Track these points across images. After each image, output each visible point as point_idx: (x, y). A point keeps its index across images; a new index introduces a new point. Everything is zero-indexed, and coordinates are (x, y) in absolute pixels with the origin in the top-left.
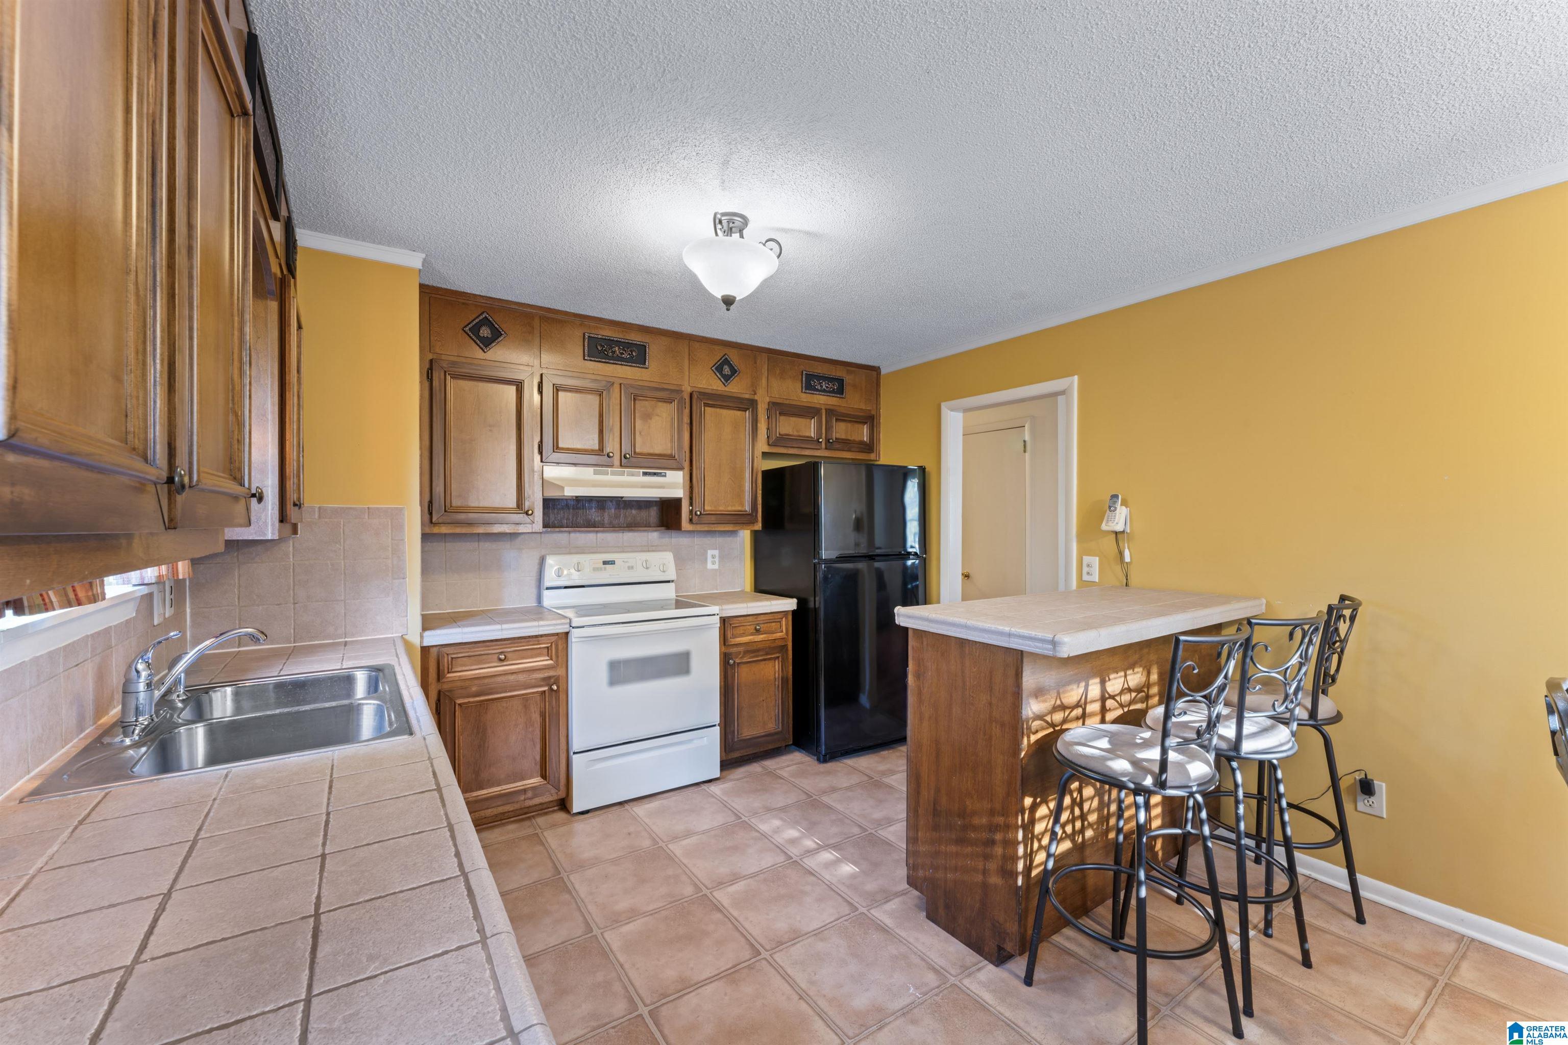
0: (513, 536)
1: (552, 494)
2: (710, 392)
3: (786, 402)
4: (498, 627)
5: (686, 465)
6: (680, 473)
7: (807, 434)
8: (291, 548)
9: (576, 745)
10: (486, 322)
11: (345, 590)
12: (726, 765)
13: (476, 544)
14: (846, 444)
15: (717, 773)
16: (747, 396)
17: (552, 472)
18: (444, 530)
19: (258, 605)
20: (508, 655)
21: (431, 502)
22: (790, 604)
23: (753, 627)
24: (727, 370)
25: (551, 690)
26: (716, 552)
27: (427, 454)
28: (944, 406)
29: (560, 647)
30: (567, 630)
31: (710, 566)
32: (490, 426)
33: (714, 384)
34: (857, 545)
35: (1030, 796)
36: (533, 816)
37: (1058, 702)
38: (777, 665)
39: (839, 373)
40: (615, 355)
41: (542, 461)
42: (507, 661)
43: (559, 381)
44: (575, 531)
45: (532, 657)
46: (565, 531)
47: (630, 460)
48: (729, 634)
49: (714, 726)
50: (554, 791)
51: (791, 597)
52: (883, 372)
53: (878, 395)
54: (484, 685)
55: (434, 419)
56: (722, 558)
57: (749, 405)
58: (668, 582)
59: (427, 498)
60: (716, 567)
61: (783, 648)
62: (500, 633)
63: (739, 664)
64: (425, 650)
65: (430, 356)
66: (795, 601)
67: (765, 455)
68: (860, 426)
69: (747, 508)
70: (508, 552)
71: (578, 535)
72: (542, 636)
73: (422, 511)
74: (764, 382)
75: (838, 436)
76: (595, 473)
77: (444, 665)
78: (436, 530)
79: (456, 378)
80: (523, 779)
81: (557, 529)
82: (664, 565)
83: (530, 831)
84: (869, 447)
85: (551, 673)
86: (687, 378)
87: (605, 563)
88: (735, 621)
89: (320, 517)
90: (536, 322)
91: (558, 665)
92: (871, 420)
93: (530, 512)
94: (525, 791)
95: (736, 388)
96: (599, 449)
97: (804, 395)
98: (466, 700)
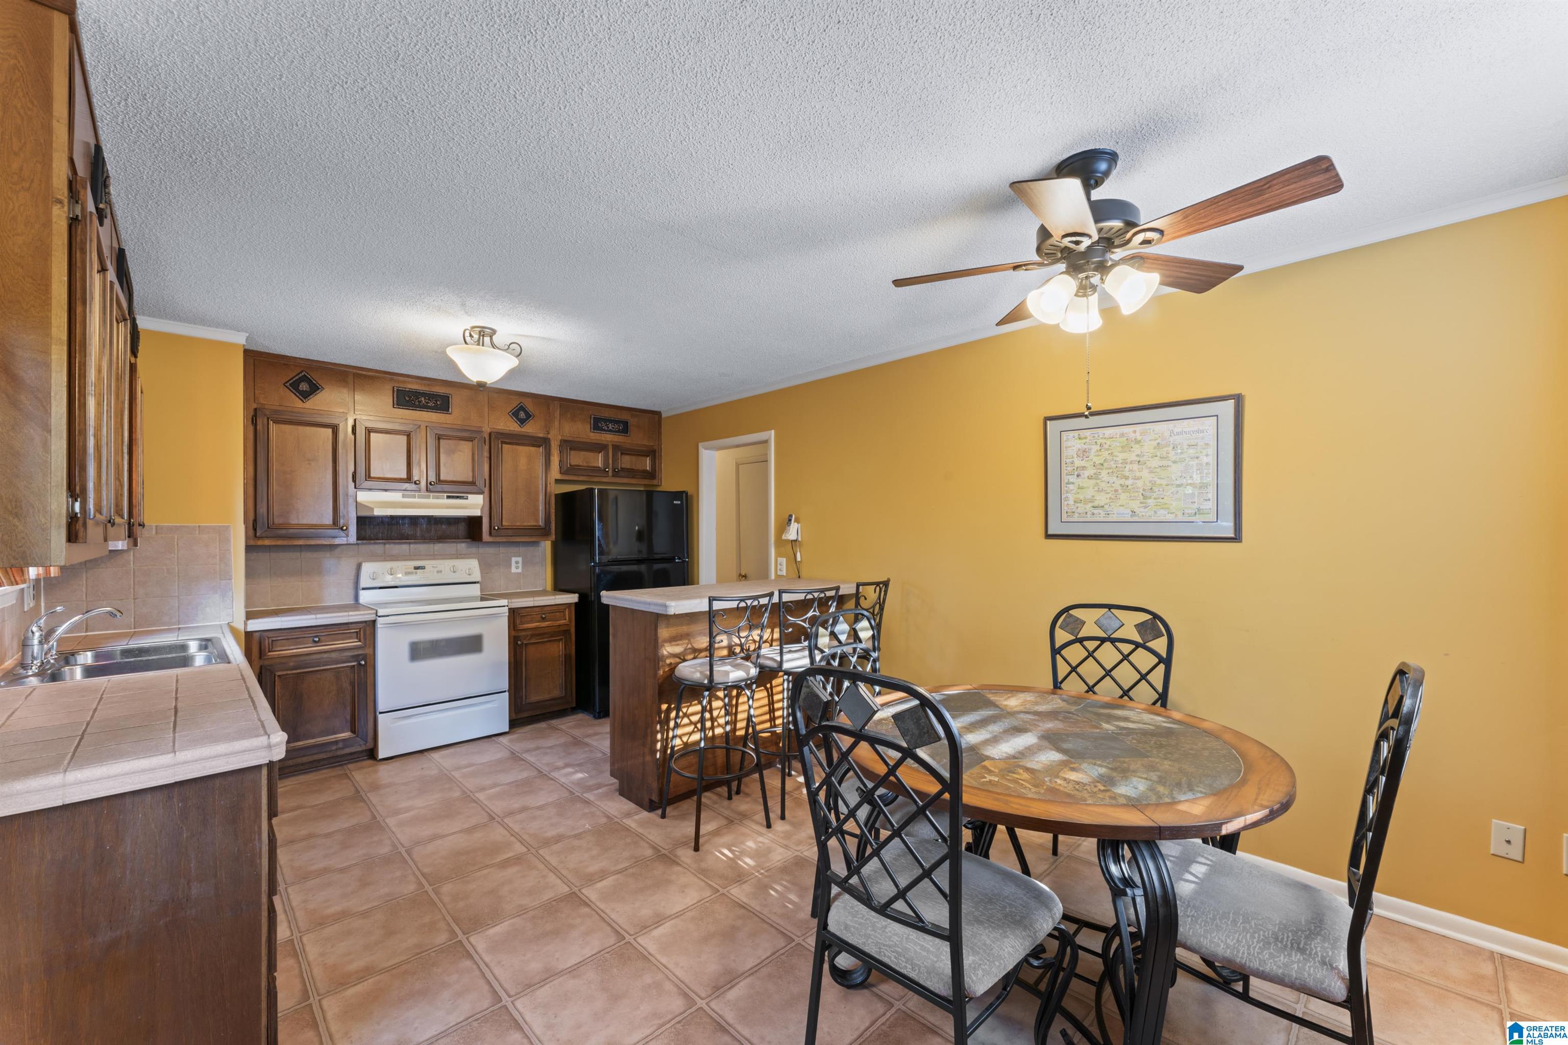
0: (332, 547)
1: (363, 513)
2: (508, 432)
3: (576, 440)
4: (313, 616)
5: (487, 490)
6: (481, 496)
7: (595, 465)
8: (132, 558)
9: (381, 707)
10: (305, 379)
11: (179, 588)
12: (515, 723)
13: (298, 554)
14: (631, 473)
15: (507, 729)
16: (541, 435)
17: (364, 497)
18: (267, 542)
19: (103, 600)
20: (322, 638)
21: (255, 521)
22: (573, 598)
23: (540, 616)
24: (522, 415)
25: (360, 665)
26: (520, 559)
27: (251, 482)
28: (701, 445)
29: (368, 632)
30: (374, 619)
31: (514, 570)
32: (309, 460)
33: (512, 426)
34: (640, 552)
35: (666, 703)
36: (345, 764)
37: (689, 646)
38: (561, 645)
39: (624, 416)
40: (421, 404)
41: (355, 488)
42: (322, 642)
43: (370, 425)
44: (390, 543)
45: (343, 640)
46: (380, 543)
47: (437, 485)
48: (518, 622)
49: (505, 691)
50: (362, 742)
51: (574, 593)
52: (664, 415)
53: (660, 433)
54: (300, 661)
55: (258, 455)
56: (524, 563)
57: (543, 442)
58: (475, 583)
59: (251, 517)
60: (520, 570)
61: (566, 632)
62: (314, 621)
63: (526, 644)
64: (249, 635)
65: (255, 406)
66: (577, 595)
67: (557, 481)
68: (643, 458)
69: (541, 523)
70: (328, 561)
71: (392, 546)
72: (352, 623)
73: (246, 528)
74: (557, 423)
75: (623, 466)
76: (404, 496)
77: (265, 647)
78: (260, 543)
79: (278, 423)
80: (335, 733)
81: (372, 542)
82: (469, 569)
83: (341, 772)
84: (652, 475)
85: (360, 652)
86: (487, 421)
87: (416, 568)
88: (523, 611)
89: (156, 533)
90: (351, 378)
91: (366, 646)
92: (653, 453)
93: (345, 528)
94: (336, 742)
95: (531, 429)
96: (407, 478)
97: (592, 434)
98: (285, 673)
